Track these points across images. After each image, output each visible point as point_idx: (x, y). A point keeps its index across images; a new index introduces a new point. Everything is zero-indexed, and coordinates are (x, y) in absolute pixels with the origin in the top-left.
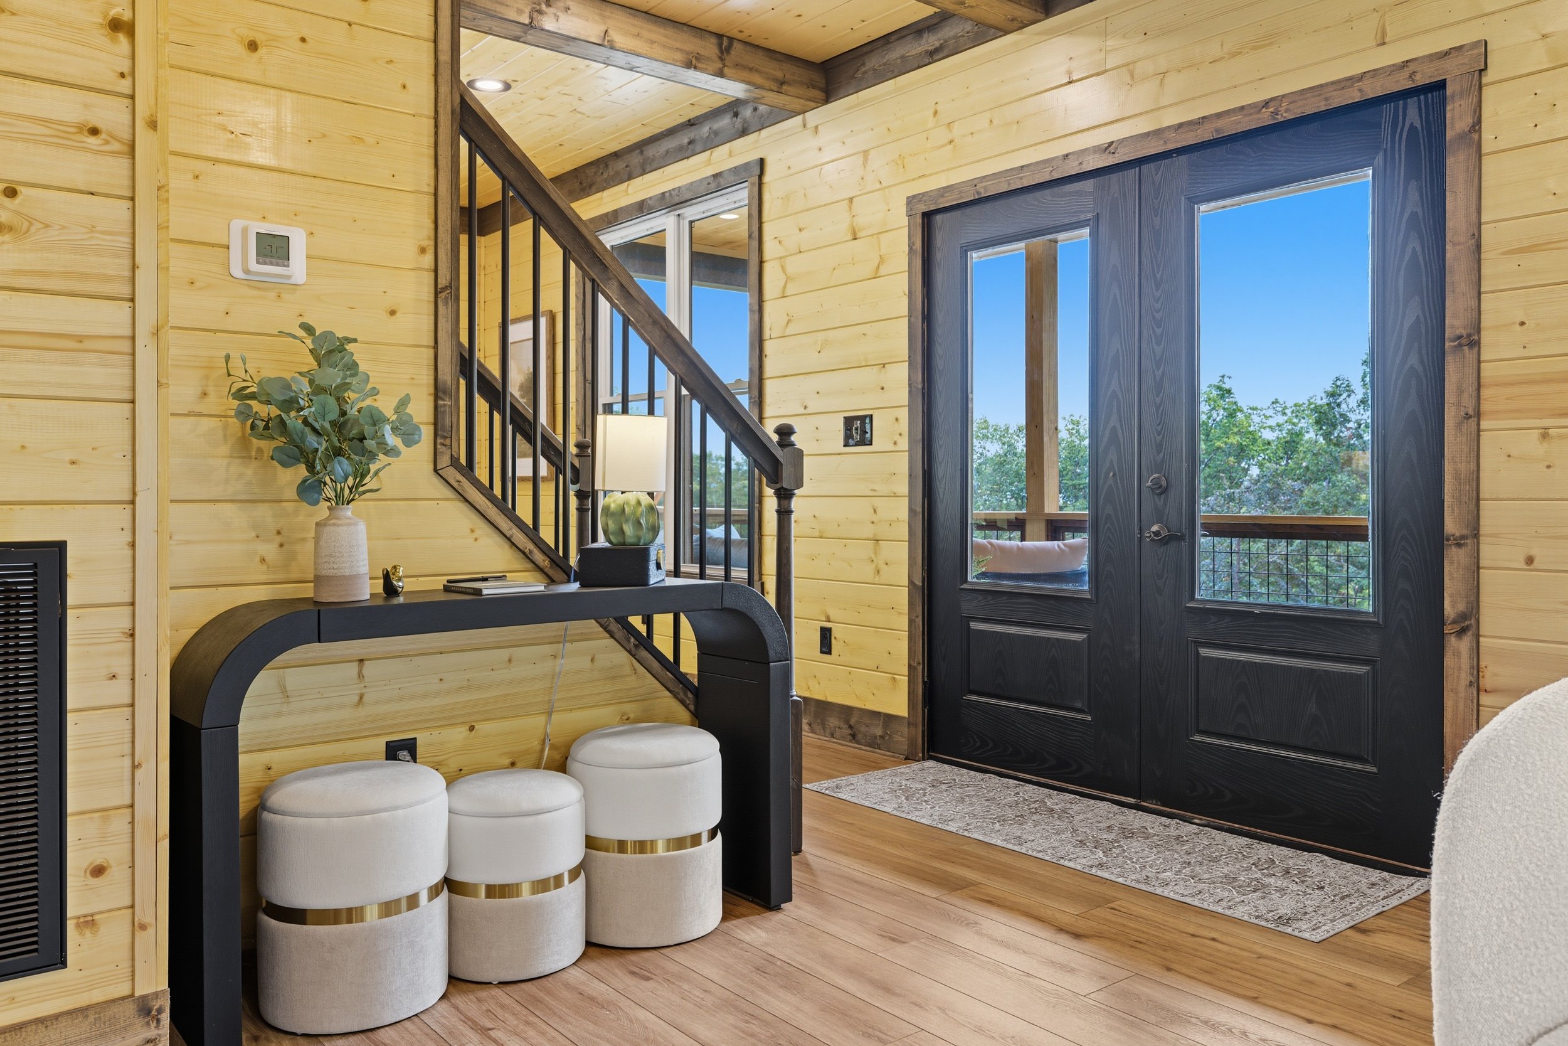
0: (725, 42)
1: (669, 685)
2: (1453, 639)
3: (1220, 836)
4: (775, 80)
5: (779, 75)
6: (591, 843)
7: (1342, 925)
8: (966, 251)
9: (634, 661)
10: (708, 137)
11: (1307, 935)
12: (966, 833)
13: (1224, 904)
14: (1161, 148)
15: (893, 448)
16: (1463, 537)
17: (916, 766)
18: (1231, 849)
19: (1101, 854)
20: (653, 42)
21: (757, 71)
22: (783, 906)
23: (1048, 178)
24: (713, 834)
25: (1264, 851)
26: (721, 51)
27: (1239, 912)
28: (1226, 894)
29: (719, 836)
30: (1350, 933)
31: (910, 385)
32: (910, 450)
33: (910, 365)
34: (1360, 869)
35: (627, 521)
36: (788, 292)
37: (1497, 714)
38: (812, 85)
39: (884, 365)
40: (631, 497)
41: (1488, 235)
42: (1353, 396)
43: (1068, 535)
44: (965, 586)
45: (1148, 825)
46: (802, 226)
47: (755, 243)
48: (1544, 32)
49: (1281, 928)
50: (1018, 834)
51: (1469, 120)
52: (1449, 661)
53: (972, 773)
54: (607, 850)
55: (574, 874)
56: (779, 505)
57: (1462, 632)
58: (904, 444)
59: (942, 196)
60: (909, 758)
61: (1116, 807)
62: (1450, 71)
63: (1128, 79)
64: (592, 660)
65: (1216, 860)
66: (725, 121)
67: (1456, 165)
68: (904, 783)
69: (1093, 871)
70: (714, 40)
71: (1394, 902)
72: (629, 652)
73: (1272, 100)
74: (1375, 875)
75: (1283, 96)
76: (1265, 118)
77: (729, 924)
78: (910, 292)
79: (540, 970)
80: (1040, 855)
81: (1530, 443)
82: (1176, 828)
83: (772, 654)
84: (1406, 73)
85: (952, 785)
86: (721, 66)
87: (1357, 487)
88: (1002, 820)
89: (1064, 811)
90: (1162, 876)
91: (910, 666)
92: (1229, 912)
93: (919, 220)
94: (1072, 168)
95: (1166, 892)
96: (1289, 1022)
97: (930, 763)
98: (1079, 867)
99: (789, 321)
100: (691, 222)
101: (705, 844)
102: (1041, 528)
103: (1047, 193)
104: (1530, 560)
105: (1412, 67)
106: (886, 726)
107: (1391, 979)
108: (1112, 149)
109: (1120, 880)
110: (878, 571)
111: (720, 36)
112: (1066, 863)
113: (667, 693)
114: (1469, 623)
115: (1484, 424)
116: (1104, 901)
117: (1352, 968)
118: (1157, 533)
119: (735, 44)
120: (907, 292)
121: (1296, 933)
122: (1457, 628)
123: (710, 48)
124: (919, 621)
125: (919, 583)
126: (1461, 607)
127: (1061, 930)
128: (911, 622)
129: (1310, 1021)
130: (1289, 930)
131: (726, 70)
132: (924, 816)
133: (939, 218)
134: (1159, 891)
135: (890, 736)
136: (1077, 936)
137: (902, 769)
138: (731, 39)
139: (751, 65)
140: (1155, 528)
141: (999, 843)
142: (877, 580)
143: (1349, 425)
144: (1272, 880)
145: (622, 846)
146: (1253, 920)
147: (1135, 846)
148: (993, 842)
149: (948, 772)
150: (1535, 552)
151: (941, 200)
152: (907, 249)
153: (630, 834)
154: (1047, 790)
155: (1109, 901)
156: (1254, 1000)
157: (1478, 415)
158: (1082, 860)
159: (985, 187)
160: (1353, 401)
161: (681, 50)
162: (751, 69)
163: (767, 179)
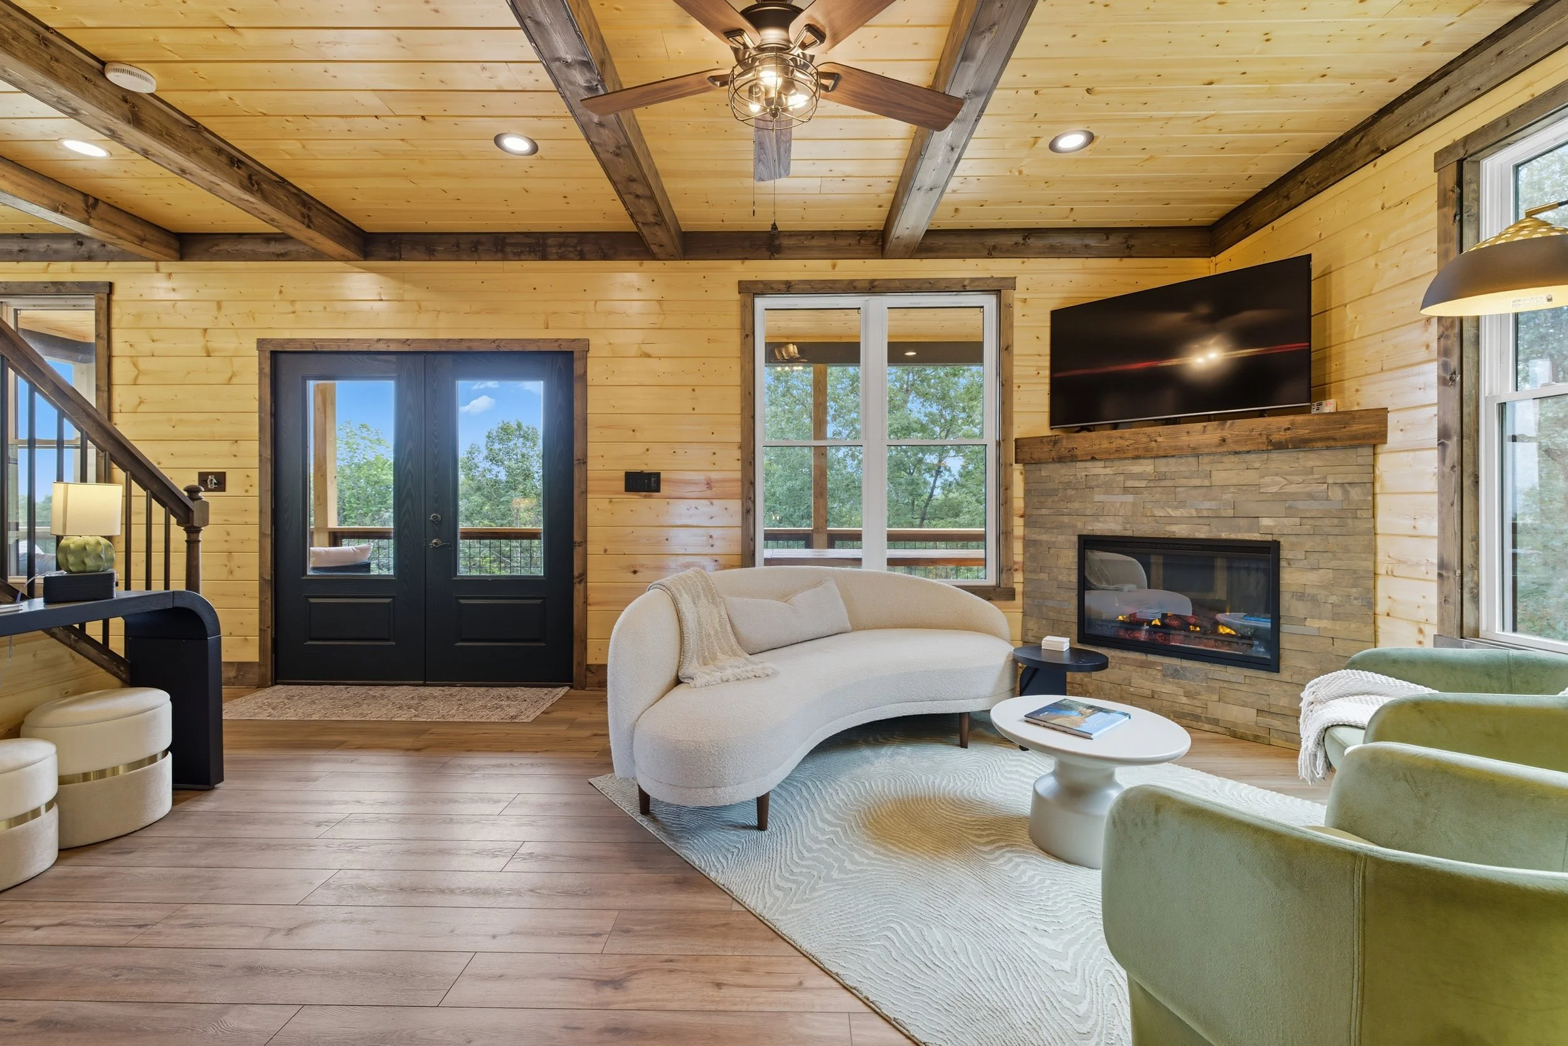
0: (91, 201)
1: (105, 664)
2: (577, 584)
3: (471, 689)
4: (138, 237)
5: (140, 233)
6: (62, 780)
7: (538, 713)
8: (305, 380)
9: (73, 652)
10: (45, 251)
11: (525, 721)
12: (326, 719)
13: (485, 718)
14: (437, 349)
15: (245, 494)
16: (581, 542)
17: (269, 690)
18: (479, 694)
19: (413, 711)
20: (19, 185)
21: (120, 227)
22: (216, 786)
23: (365, 349)
24: (165, 753)
25: (495, 691)
26: (87, 206)
27: (493, 719)
28: (484, 713)
29: (170, 754)
30: (543, 715)
31: (260, 456)
32: (260, 497)
33: (260, 443)
34: (538, 689)
35: (88, 556)
36: (139, 381)
37: (620, 614)
38: (168, 246)
39: (236, 441)
40: (92, 540)
41: (590, 418)
42: (481, 455)
43: (345, 541)
44: (305, 578)
45: (432, 692)
46: (155, 338)
47: (105, 342)
48: (611, 341)
49: (514, 721)
50: (360, 711)
51: (582, 371)
52: (576, 594)
53: (312, 687)
54: (74, 782)
55: (49, 806)
56: (188, 537)
57: (580, 582)
58: (256, 491)
59: (287, 344)
60: (261, 686)
61: (412, 688)
62: (575, 348)
63: (417, 308)
64: (34, 655)
65: (474, 700)
66: (67, 245)
67: (577, 388)
68: (265, 701)
69: (413, 719)
70: (81, 197)
71: (556, 699)
72: (70, 646)
73: (497, 339)
74: (546, 690)
75: (502, 339)
76: (493, 347)
77: (177, 807)
78: (260, 397)
79: (28, 875)
80: (379, 719)
81: (604, 504)
82: (447, 690)
83: (209, 632)
84: (557, 344)
85: (301, 696)
86: (87, 217)
87: (483, 503)
88: (346, 707)
89: (382, 695)
90: (450, 713)
91: (261, 630)
92: (488, 720)
93: (268, 355)
94: (382, 347)
95: (456, 719)
96: (529, 755)
97: (277, 687)
98: (404, 719)
99: (141, 403)
100: (16, 311)
101: (160, 762)
102: (325, 538)
103: (365, 357)
104: (606, 551)
105: (560, 342)
106: (238, 670)
107: (563, 728)
108: (408, 342)
109: (429, 720)
110: (231, 572)
111: (86, 196)
112: (396, 719)
113: (102, 670)
114: (583, 576)
115: (589, 496)
116: (424, 732)
117: (547, 728)
118: (436, 543)
119: (100, 204)
120: (257, 397)
121: (521, 721)
122: (578, 580)
123: (79, 203)
124: (269, 602)
125: (268, 577)
126: (581, 571)
127: (407, 750)
128: (261, 603)
129: (536, 752)
130: (517, 721)
131: (91, 221)
132: (291, 715)
133: (283, 356)
134: (451, 720)
135: (243, 676)
136: (418, 750)
137: (259, 694)
138: (96, 200)
139: (115, 222)
140: (434, 541)
141: (350, 719)
142: (230, 577)
143: (480, 469)
144: (503, 703)
145: (86, 777)
146: (500, 721)
147: (431, 702)
148: (347, 719)
149: (295, 690)
150: (608, 547)
151: (286, 346)
152: (257, 371)
153: (91, 766)
154: (367, 687)
155: (427, 731)
156: (512, 751)
157: (586, 492)
158: (404, 716)
159: (321, 345)
160: (481, 457)
161: (48, 198)
162: (115, 225)
163: (115, 297)
